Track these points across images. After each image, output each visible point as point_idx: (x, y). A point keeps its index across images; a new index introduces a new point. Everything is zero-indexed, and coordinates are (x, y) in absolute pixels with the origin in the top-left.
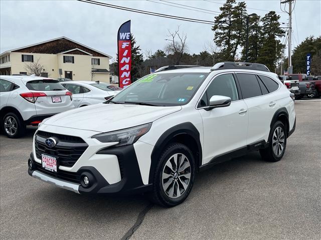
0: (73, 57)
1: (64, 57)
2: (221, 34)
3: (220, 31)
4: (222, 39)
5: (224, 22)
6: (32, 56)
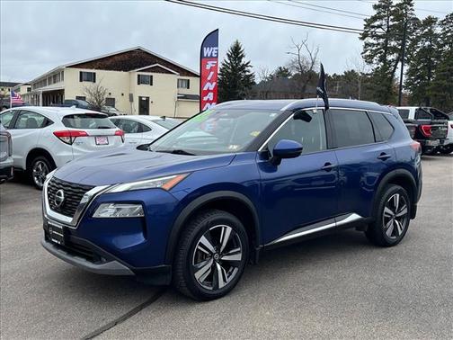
0: (152, 76)
1: (139, 76)
2: (373, 45)
3: (371, 41)
4: (375, 52)
5: (379, 27)
6: (94, 74)
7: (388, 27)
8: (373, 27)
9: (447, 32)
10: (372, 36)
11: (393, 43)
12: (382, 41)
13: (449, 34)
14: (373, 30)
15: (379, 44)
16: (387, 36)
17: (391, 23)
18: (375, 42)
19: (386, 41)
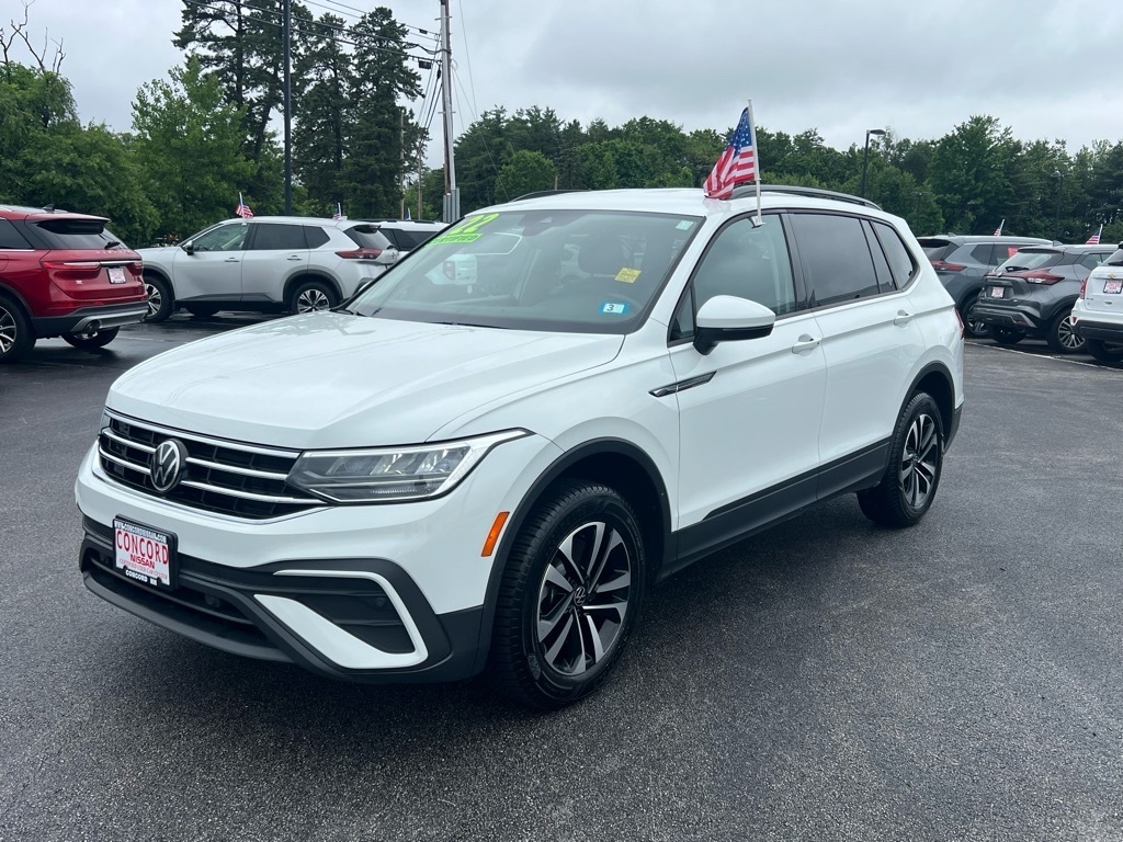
5: (219, 15)
7: (240, 21)
8: (205, 16)
9: (367, 53)
10: (205, 39)
11: (255, 61)
12: (227, 53)
13: (371, 57)
14: (203, 23)
15: (220, 59)
16: (239, 43)
17: (246, 12)
18: (212, 54)
19: (239, 55)
